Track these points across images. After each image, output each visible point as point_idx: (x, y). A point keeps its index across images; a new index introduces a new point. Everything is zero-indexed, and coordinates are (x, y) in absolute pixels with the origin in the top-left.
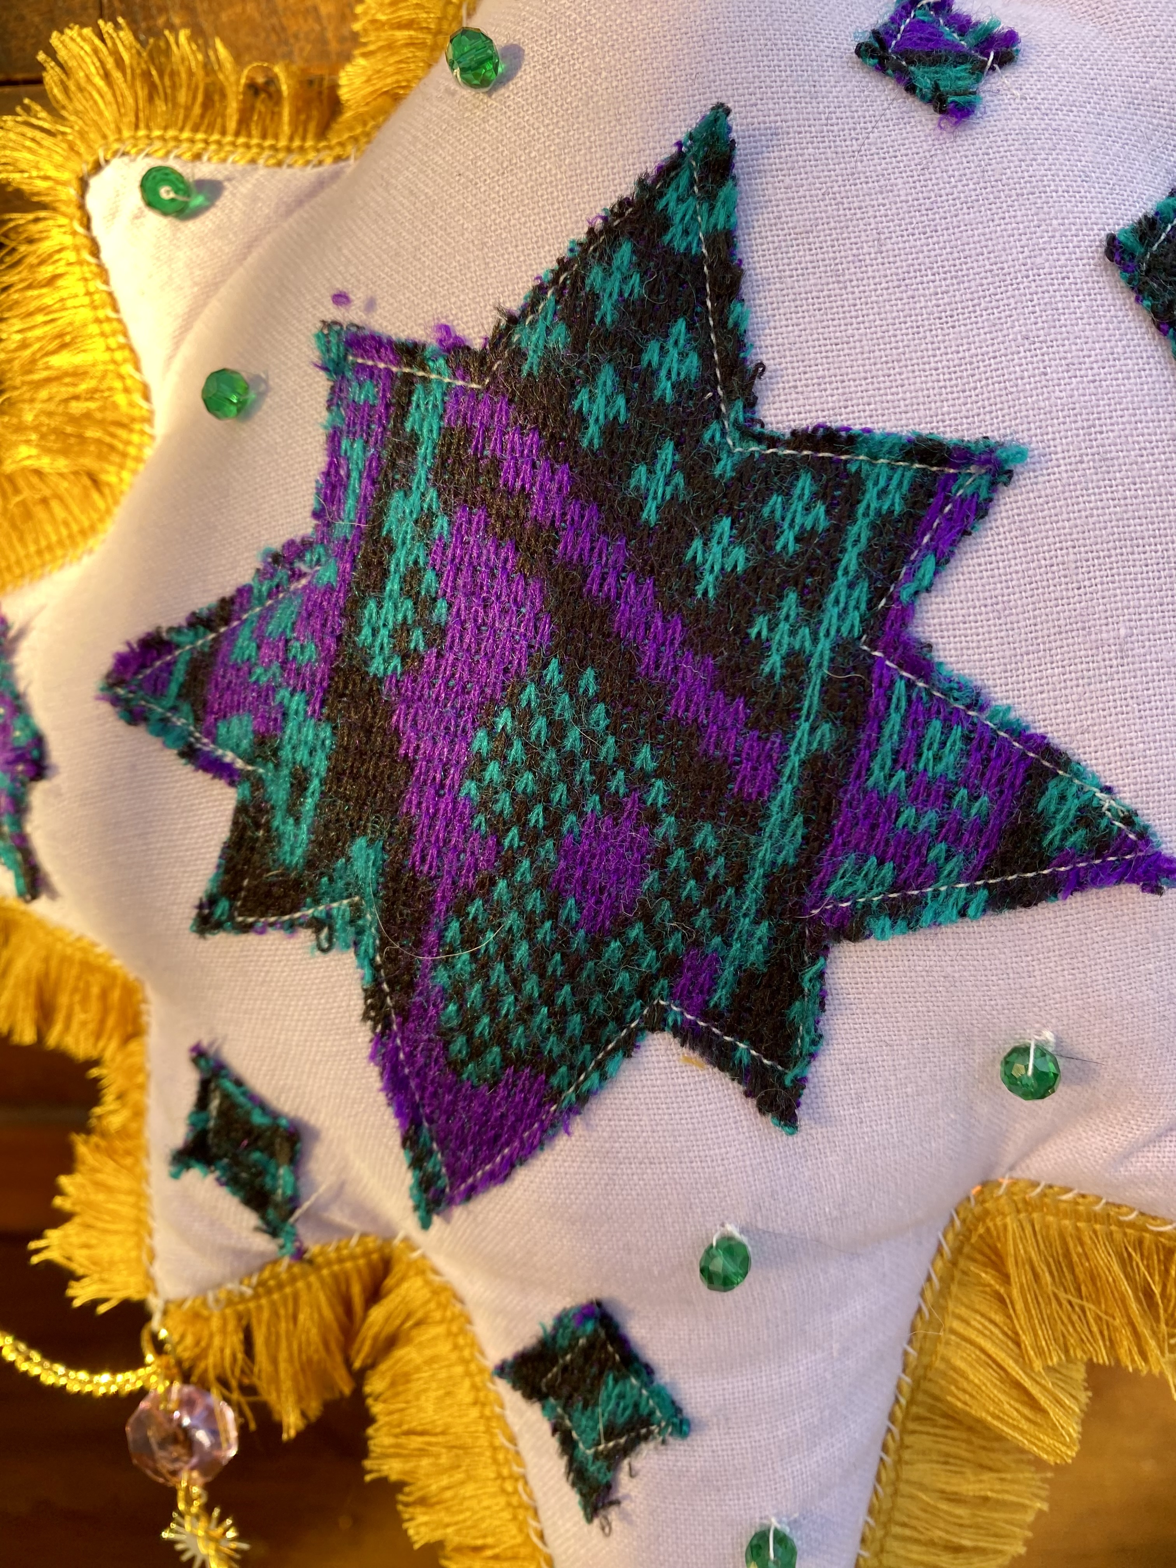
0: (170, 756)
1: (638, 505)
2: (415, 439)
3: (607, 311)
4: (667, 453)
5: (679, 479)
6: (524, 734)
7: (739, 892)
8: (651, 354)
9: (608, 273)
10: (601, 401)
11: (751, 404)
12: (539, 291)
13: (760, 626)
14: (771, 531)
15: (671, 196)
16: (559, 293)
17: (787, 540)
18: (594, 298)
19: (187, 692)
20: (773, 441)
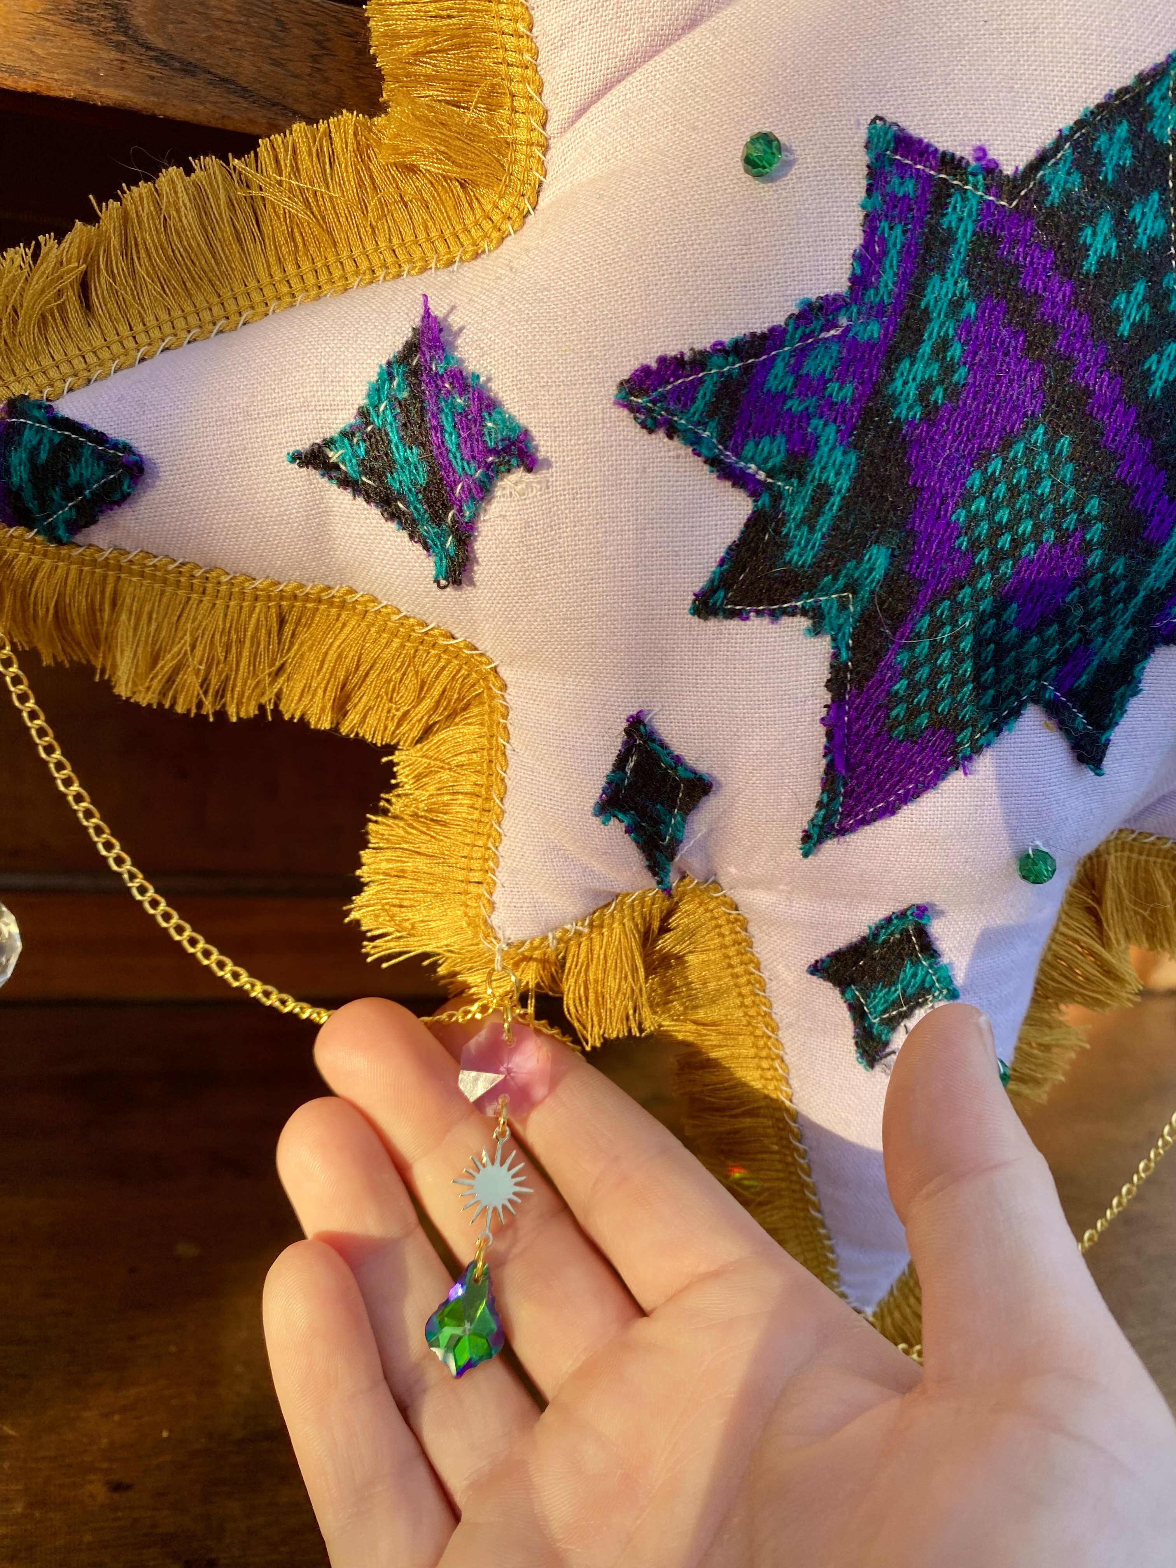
1: (1118, 321)
2: (951, 236)
3: (1109, 170)
4: (1140, 288)
5: (1147, 309)
6: (1008, 478)
7: (1126, 606)
9: (1109, 140)
10: (1100, 238)
12: (1061, 140)
16: (1074, 147)
18: (1100, 158)
19: (712, 409)
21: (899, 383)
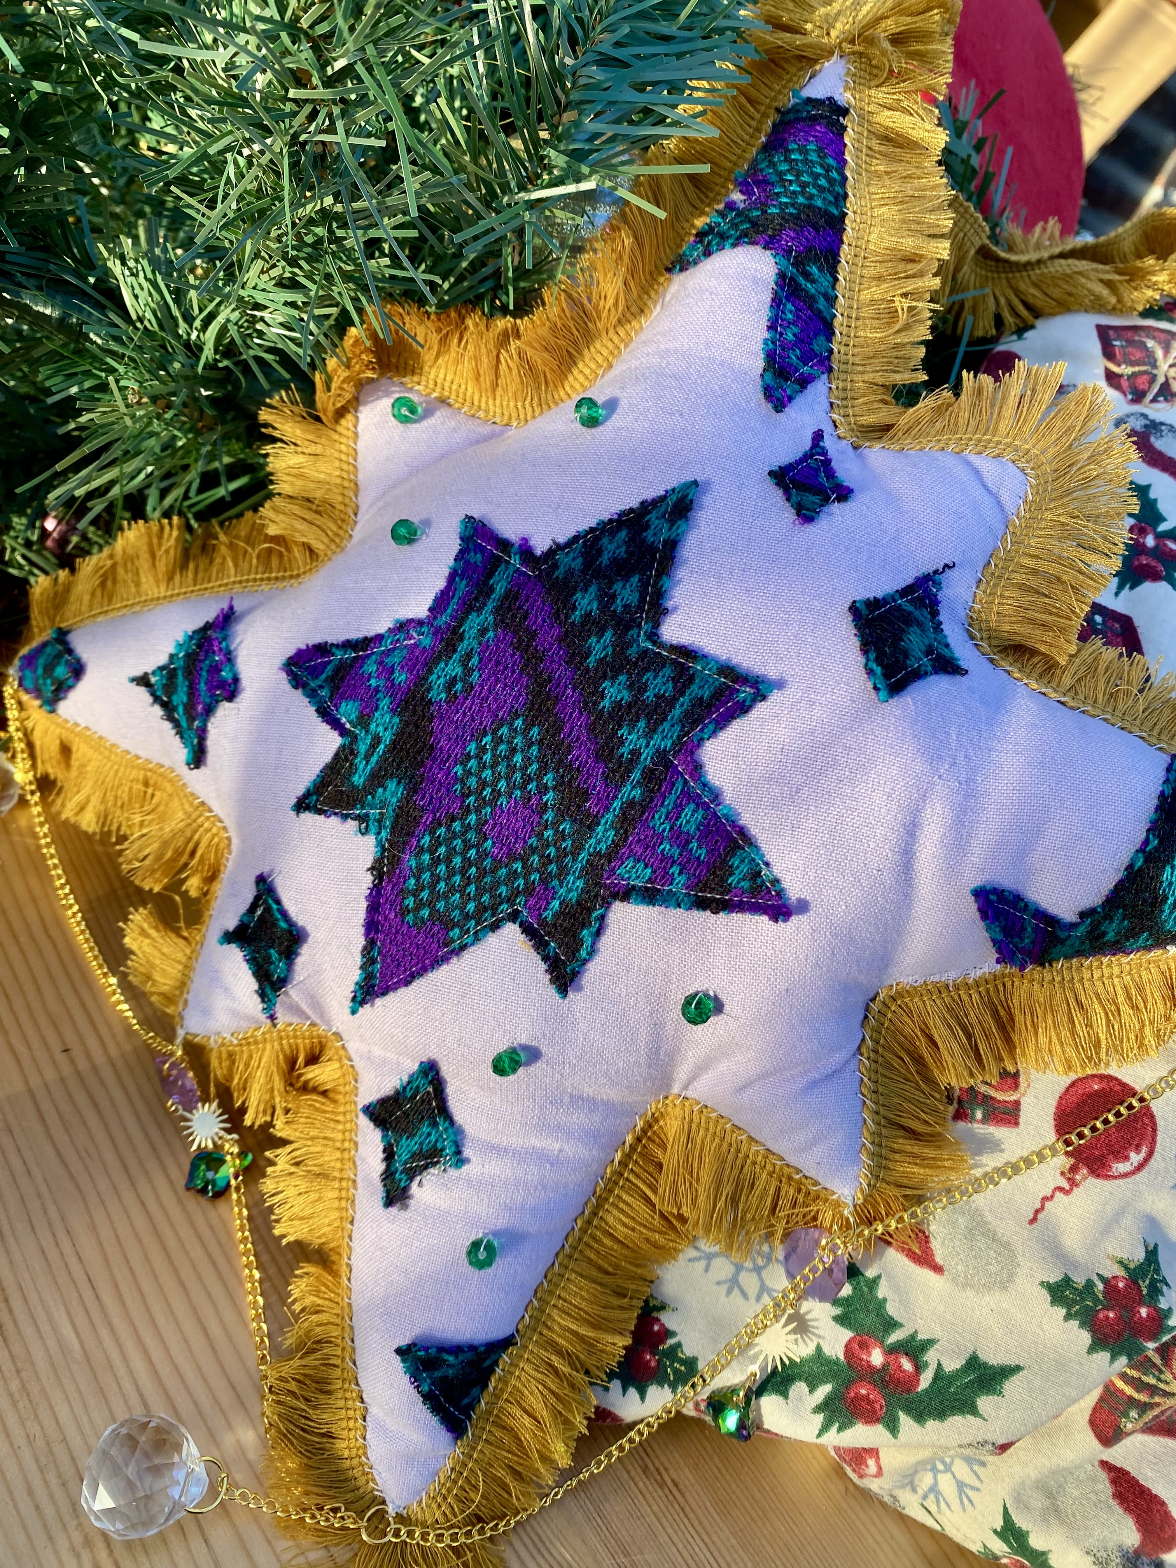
0: (311, 711)
1: (588, 655)
2: (492, 589)
3: (605, 559)
4: (608, 635)
5: (610, 650)
6: (494, 749)
7: (574, 860)
8: (618, 586)
9: (611, 541)
10: (586, 601)
11: (657, 625)
12: (576, 538)
13: (623, 731)
14: (644, 688)
15: (653, 515)
16: (585, 543)
17: (649, 694)
18: (600, 552)
19: (331, 680)
20: (661, 645)
21: (434, 677)
